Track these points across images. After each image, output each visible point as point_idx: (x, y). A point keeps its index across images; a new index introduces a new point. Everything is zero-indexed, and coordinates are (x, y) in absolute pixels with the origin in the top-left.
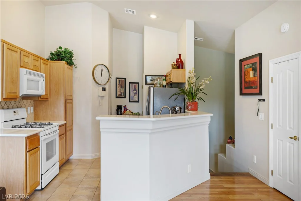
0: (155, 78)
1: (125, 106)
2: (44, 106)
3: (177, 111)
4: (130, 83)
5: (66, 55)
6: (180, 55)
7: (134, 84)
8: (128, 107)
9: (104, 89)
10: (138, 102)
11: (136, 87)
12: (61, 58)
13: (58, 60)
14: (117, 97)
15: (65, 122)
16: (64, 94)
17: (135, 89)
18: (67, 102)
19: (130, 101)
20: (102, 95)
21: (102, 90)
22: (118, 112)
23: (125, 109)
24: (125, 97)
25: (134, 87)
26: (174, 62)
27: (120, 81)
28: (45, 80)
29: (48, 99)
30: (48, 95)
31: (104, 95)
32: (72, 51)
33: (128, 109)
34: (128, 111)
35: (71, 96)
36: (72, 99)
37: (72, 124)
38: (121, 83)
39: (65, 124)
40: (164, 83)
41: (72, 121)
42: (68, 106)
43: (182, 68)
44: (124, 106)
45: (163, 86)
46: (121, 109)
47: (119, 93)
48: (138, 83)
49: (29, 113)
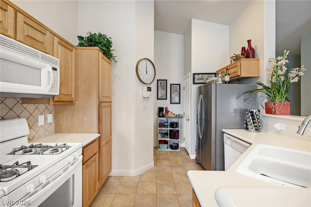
0: (204, 76)
1: (167, 108)
2: (68, 112)
3: (255, 116)
4: (171, 85)
5: (101, 40)
6: (249, 42)
7: (175, 86)
8: (169, 109)
9: (149, 89)
10: (179, 103)
11: (177, 88)
12: (93, 44)
13: (90, 46)
14: (158, 99)
15: (99, 135)
16: (98, 94)
17: (176, 91)
18: (102, 107)
19: (171, 103)
20: (147, 97)
21: (148, 91)
22: (160, 114)
23: (166, 111)
24: (166, 99)
25: (175, 89)
26: (235, 54)
27: (161, 83)
28: (58, 70)
29: (74, 103)
30: (73, 96)
31: (150, 96)
32: (110, 40)
33: (169, 111)
34: (169, 112)
35: (110, 97)
36: (110, 102)
37: (111, 133)
38: (162, 85)
39: (99, 137)
40: (227, 79)
41: (111, 129)
42: (104, 111)
43: (253, 57)
44: (165, 108)
45: (226, 82)
46: (163, 111)
47: (160, 95)
48: (179, 85)
49: (43, 124)
